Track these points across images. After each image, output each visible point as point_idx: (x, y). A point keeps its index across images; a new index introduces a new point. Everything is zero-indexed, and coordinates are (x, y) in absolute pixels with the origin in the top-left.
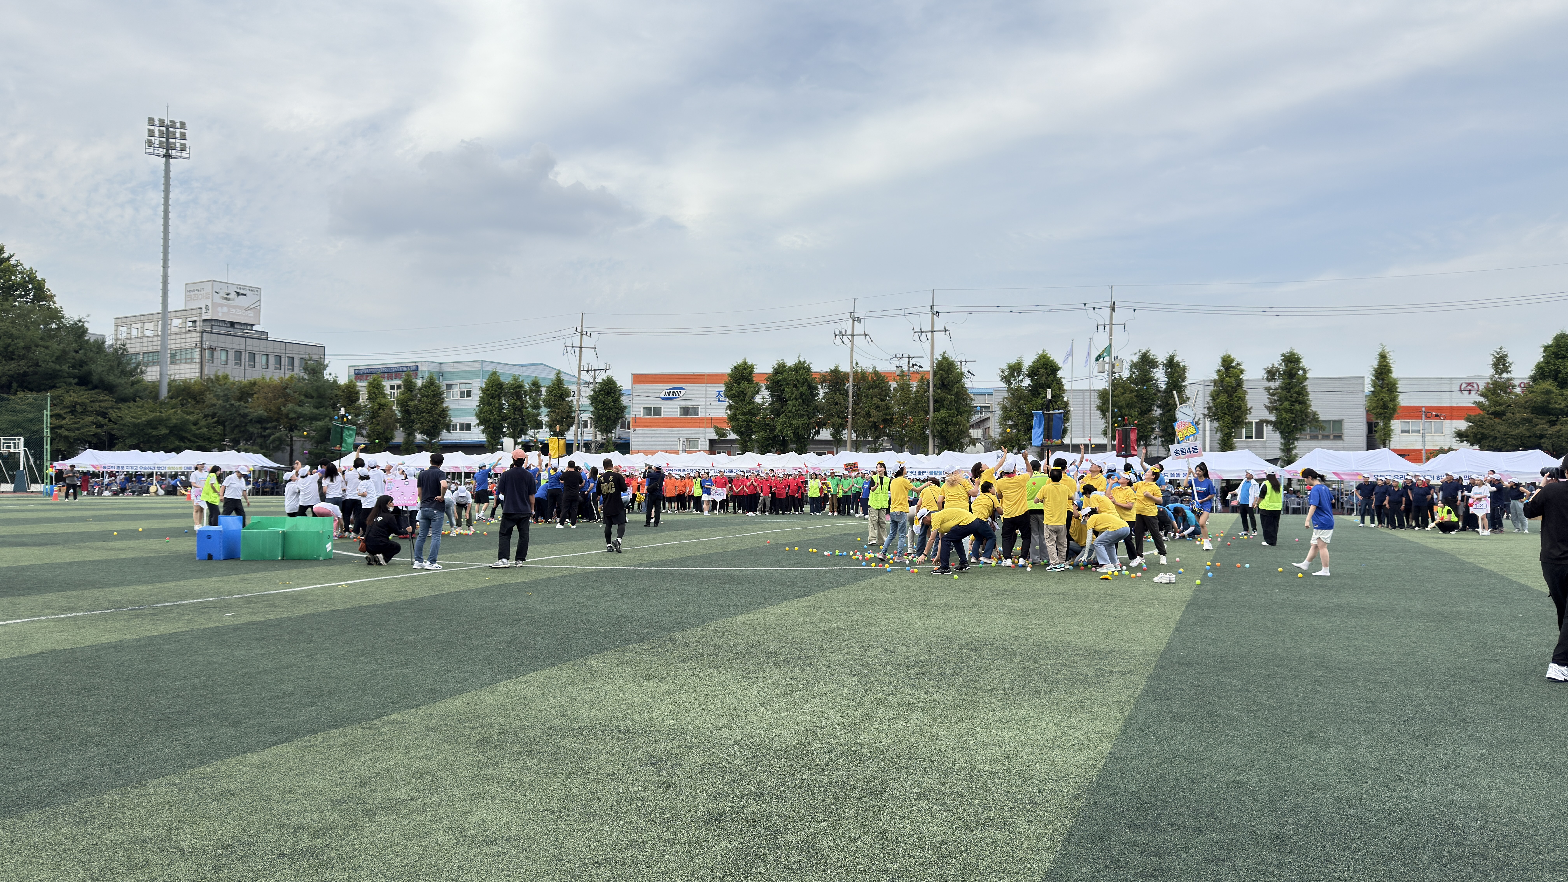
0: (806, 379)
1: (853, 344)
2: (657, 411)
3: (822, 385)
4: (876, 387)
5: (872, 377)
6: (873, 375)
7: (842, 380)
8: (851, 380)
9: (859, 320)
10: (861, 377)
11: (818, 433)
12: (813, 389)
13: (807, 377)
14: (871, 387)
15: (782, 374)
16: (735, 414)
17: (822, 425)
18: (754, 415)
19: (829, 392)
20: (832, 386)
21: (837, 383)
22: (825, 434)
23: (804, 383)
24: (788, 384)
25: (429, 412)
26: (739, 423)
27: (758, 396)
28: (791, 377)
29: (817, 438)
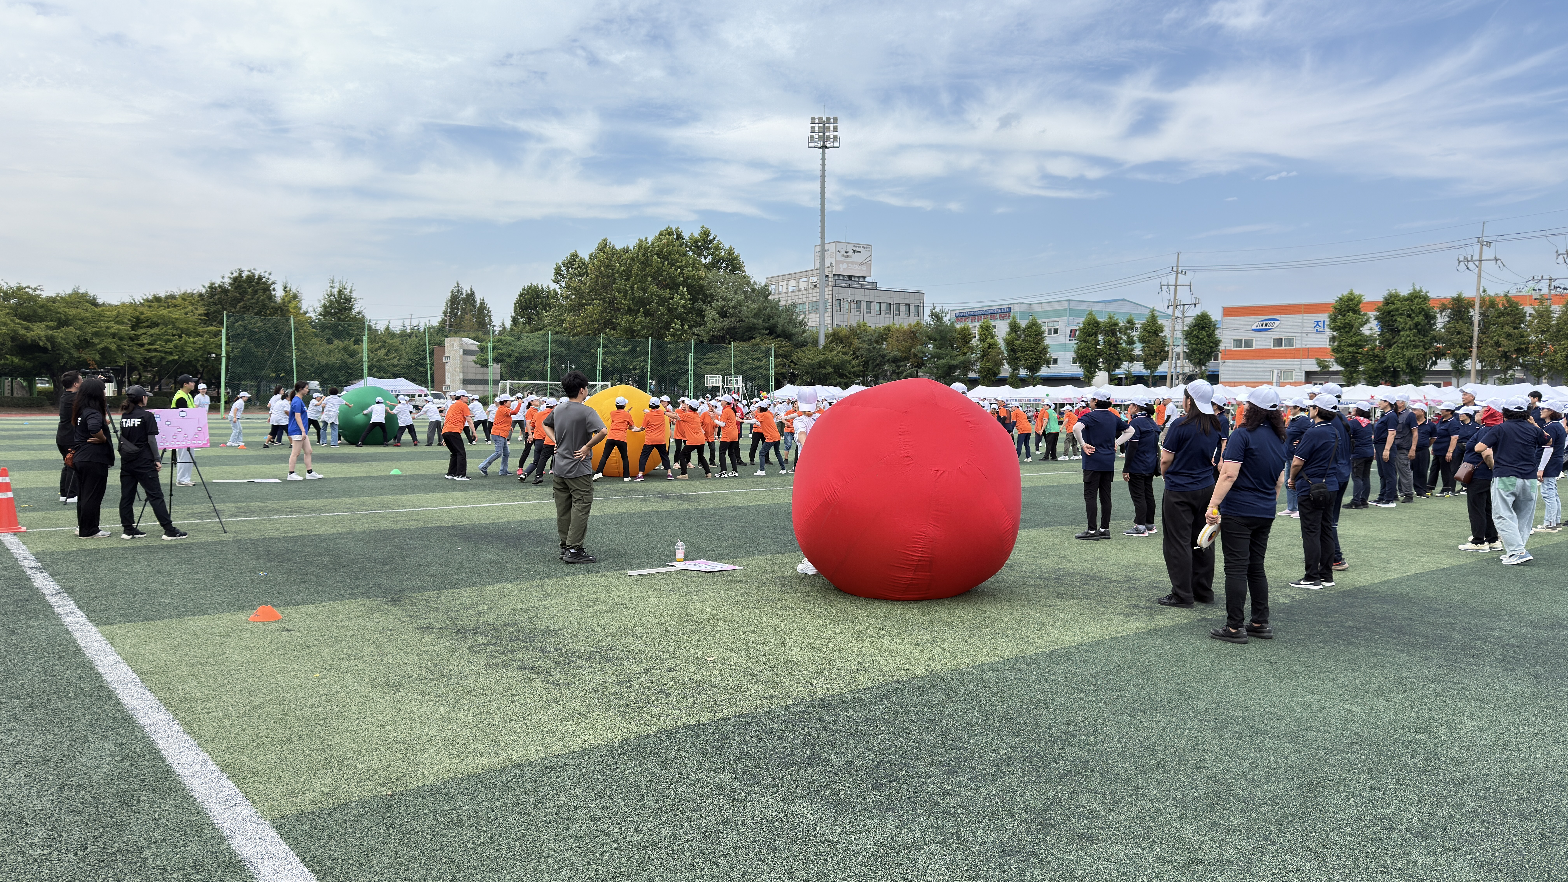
0: (1423, 309)
1: (1480, 270)
2: (1248, 343)
3: (1441, 314)
4: (1508, 314)
5: (1503, 304)
6: (1505, 302)
7: (1467, 308)
8: (1477, 307)
9: (1489, 244)
10: (1489, 304)
11: (1435, 363)
12: (1430, 318)
13: (1424, 306)
14: (1502, 314)
15: (1394, 304)
16: (1339, 346)
17: (1440, 355)
18: (1361, 347)
19: (1449, 322)
20: (1454, 315)
21: (1460, 312)
22: (1444, 364)
23: (1420, 313)
24: (1401, 314)
25: (1032, 350)
26: (1345, 355)
27: (1366, 327)
28: (1404, 307)
29: (1433, 368)
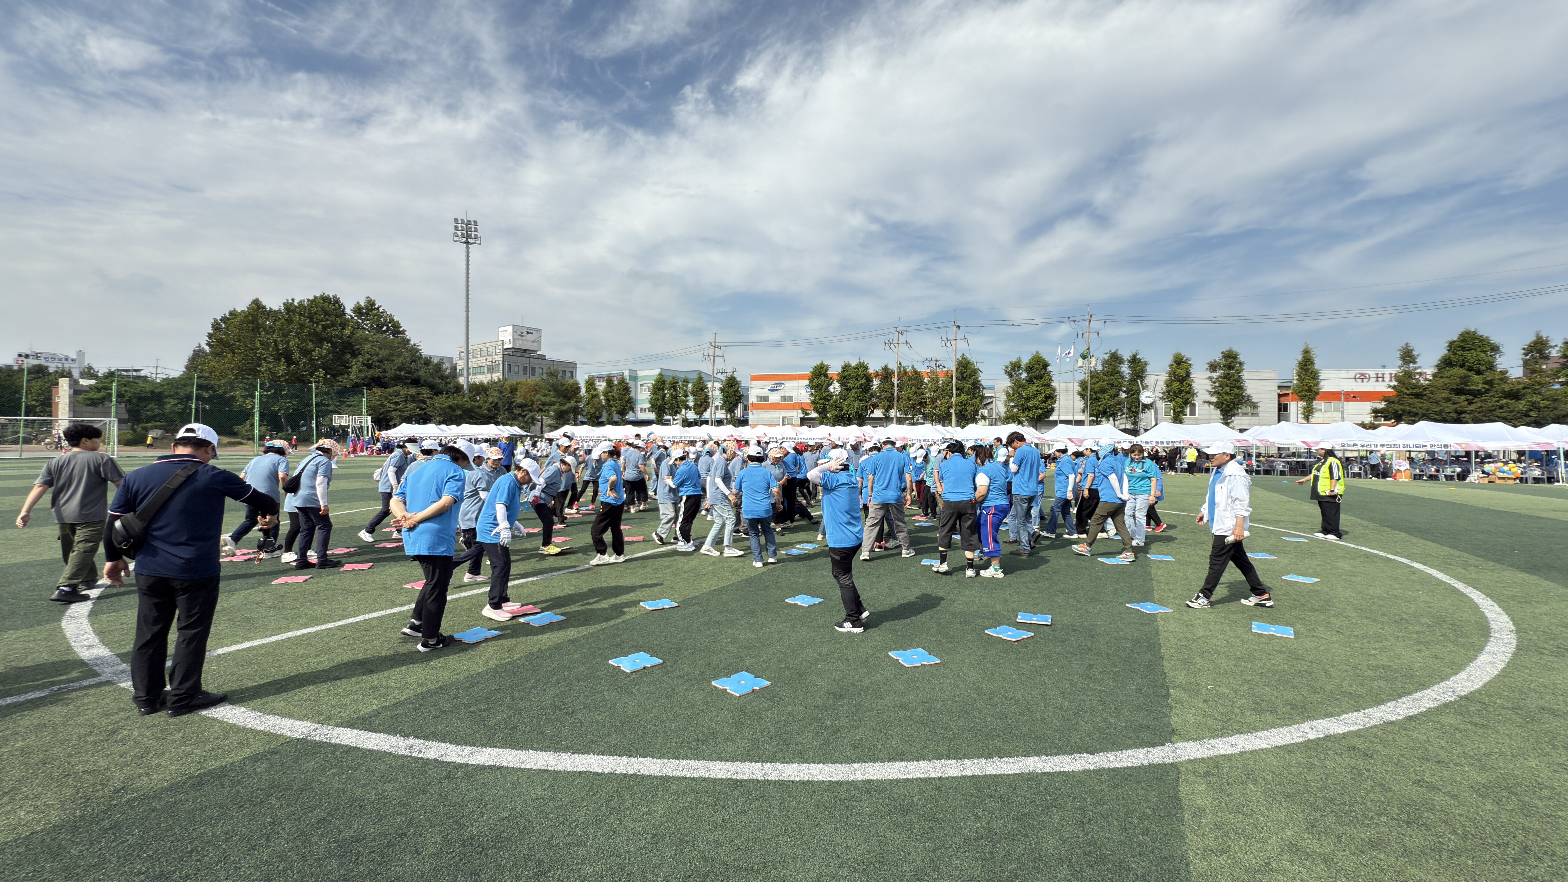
0: (865, 375)
1: (898, 350)
2: (766, 399)
3: (876, 378)
4: (914, 380)
6: (912, 372)
7: (890, 375)
8: (896, 374)
9: (902, 333)
10: (903, 373)
11: (872, 412)
12: (869, 381)
13: (865, 373)
14: (911, 379)
15: (848, 371)
16: (815, 400)
17: (875, 406)
18: (829, 401)
19: (880, 384)
20: (883, 379)
21: (886, 377)
22: (878, 413)
23: (863, 377)
24: (852, 378)
25: (621, 400)
26: (818, 405)
27: (832, 387)
28: (853, 373)
29: (872, 416)
